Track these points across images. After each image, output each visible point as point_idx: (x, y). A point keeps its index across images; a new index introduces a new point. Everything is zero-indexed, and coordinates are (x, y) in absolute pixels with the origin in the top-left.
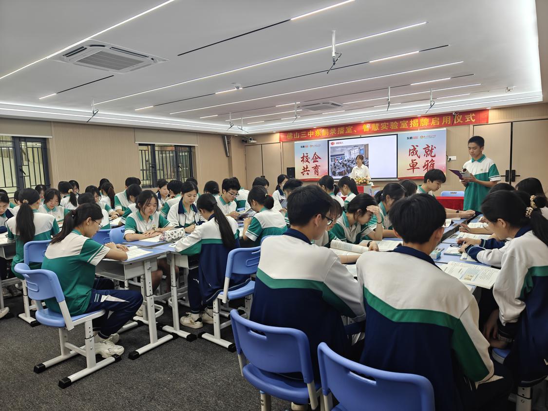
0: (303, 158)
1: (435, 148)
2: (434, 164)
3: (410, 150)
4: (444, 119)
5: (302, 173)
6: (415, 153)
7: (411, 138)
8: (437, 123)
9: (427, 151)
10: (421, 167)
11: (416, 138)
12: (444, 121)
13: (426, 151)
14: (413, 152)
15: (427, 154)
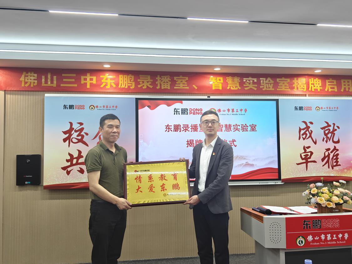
0: (68, 132)
1: (338, 127)
2: (338, 154)
3: (300, 130)
4: (343, 84)
5: (64, 168)
6: (308, 135)
7: (301, 108)
8: (333, 88)
9: (327, 132)
10: (319, 160)
11: (309, 109)
12: (343, 87)
13: (324, 132)
14: (305, 133)
15: (327, 137)
